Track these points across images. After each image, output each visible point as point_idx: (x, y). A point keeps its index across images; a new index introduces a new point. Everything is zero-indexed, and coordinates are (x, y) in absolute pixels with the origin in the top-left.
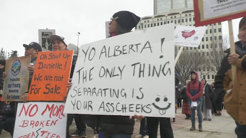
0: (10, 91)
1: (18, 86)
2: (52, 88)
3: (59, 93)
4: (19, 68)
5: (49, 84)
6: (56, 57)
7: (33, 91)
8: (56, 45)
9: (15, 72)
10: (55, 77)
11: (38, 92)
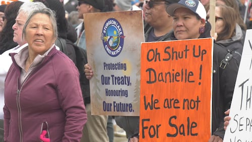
0: (109, 93)
1: (125, 80)
2: (182, 125)
3: (196, 134)
4: (121, 40)
5: (175, 117)
6: (179, 56)
7: (146, 131)
8: (180, 23)
9: (112, 48)
10: (185, 101)
11: (156, 133)
